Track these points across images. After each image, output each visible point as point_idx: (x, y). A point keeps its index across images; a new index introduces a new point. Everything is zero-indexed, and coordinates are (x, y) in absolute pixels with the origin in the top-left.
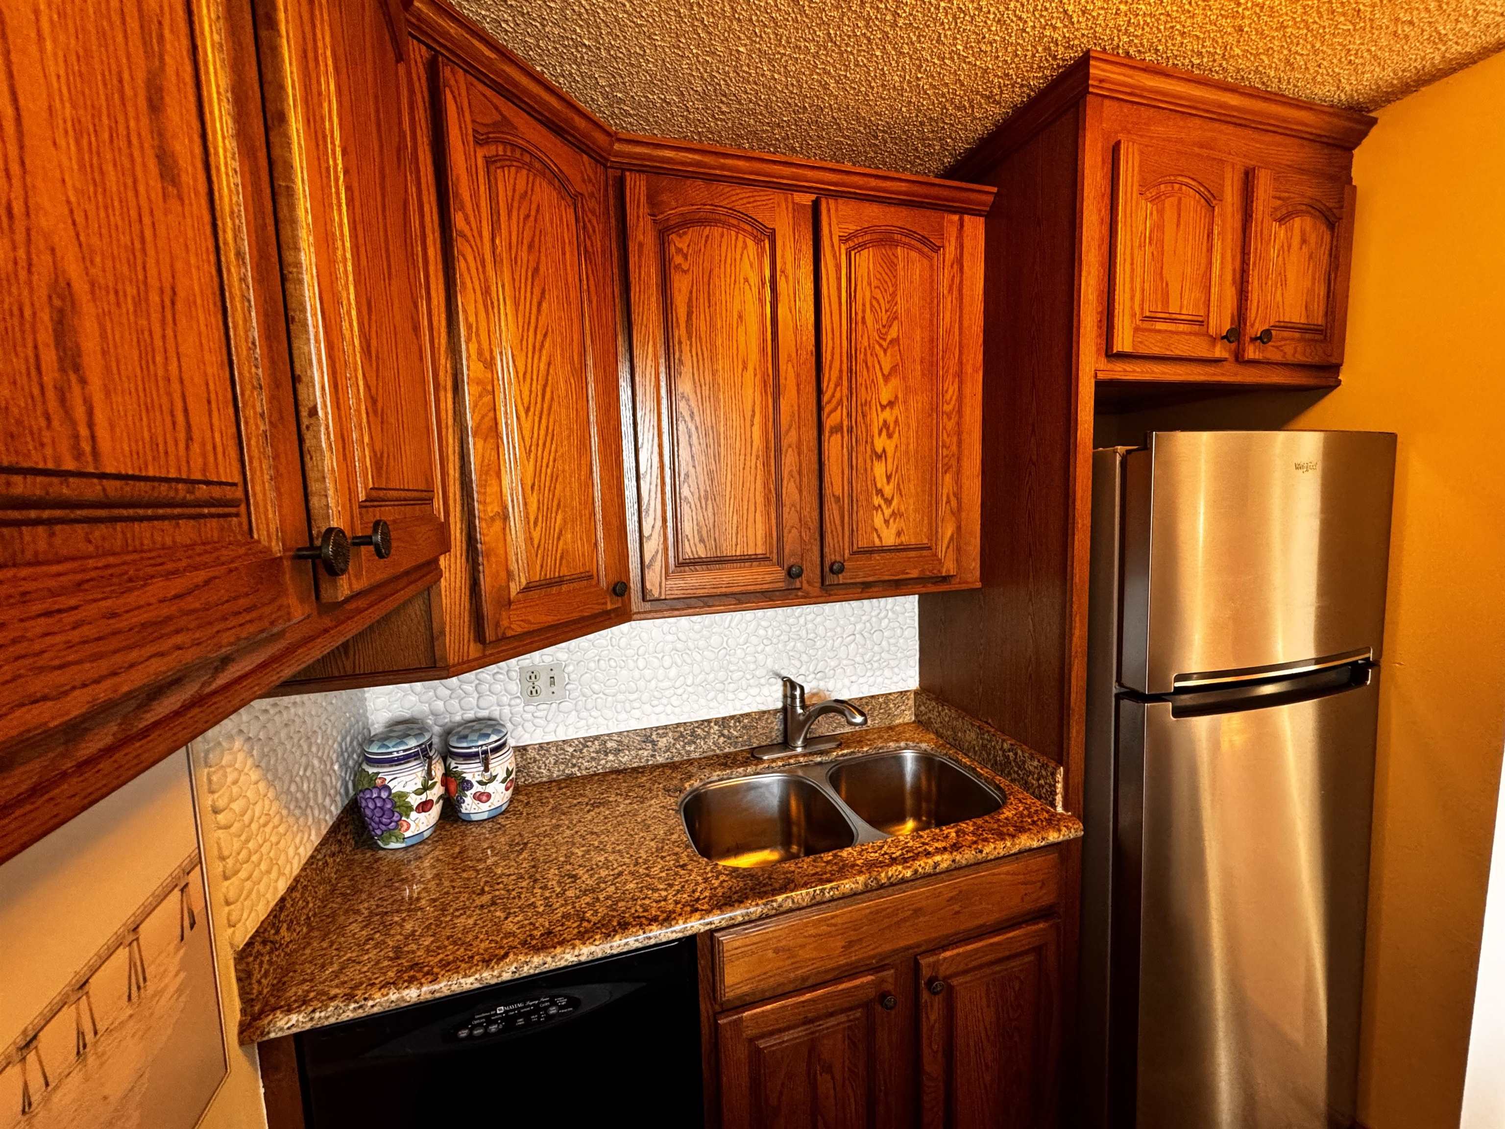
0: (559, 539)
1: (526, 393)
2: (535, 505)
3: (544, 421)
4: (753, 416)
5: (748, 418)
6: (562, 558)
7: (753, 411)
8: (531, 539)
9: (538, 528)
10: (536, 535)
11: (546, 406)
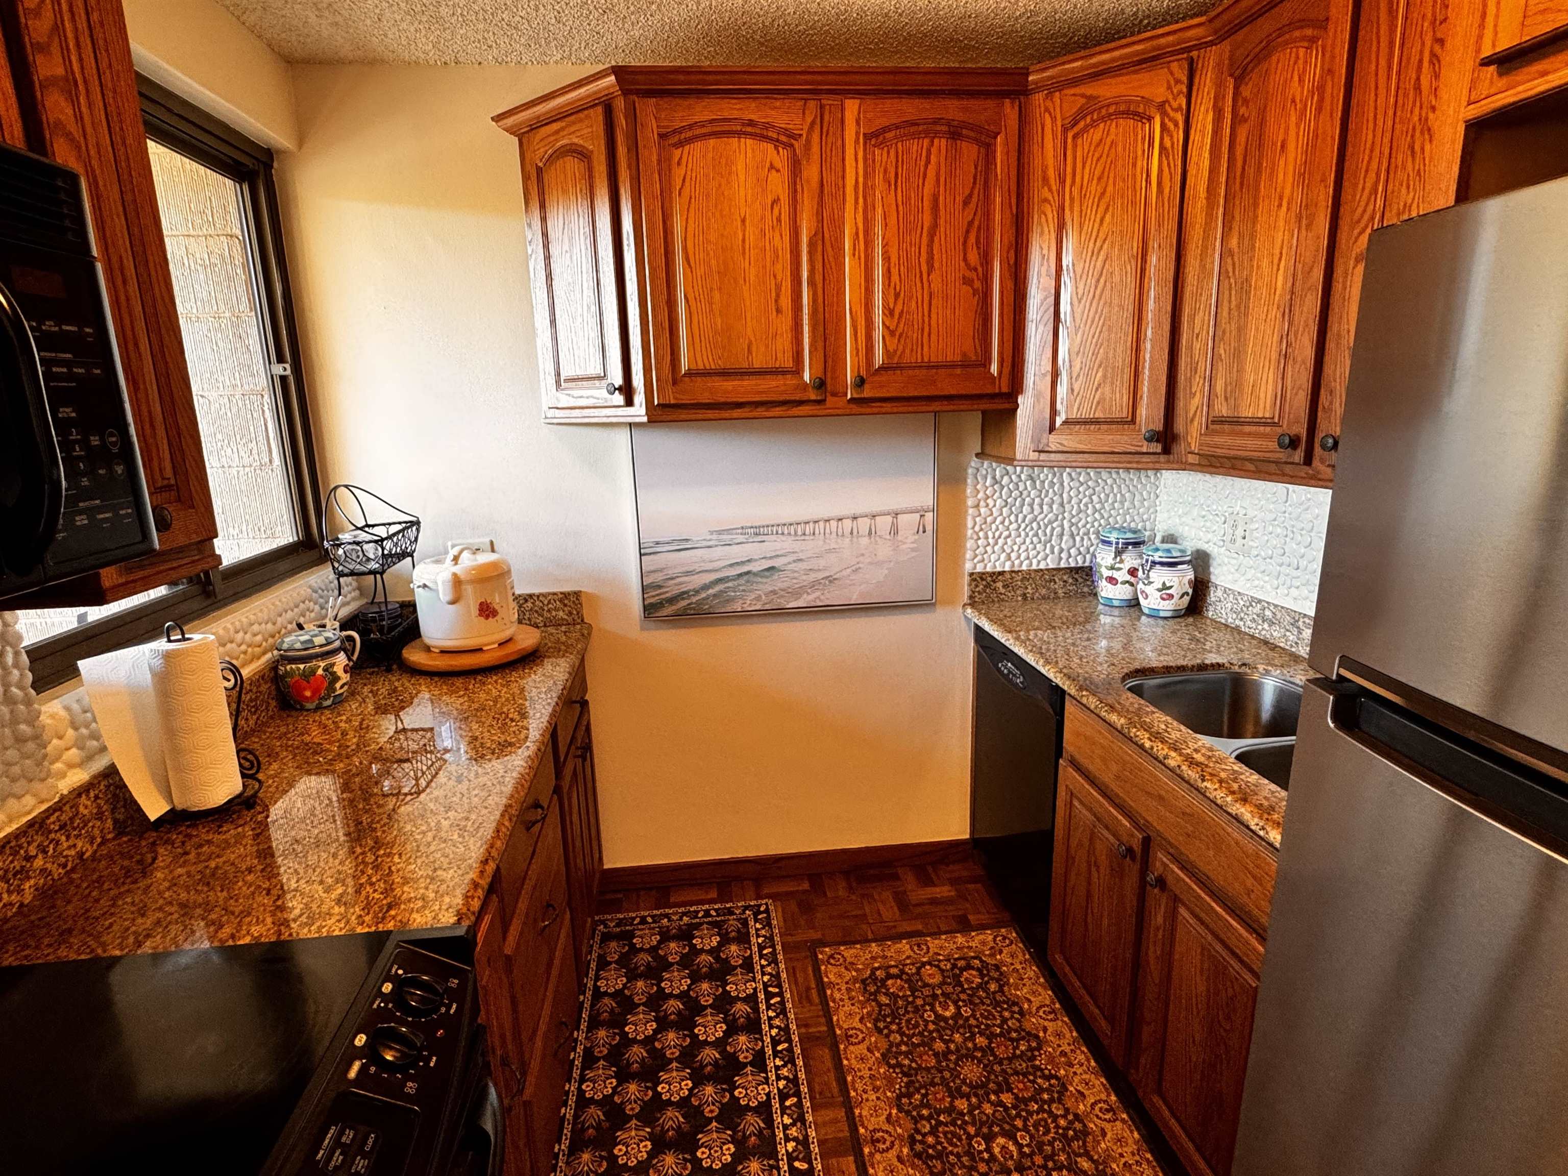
0: (1097, 389)
1: (1081, 286)
2: (1078, 366)
3: (1094, 305)
4: (1280, 259)
5: (1276, 261)
6: (1098, 403)
7: (1281, 253)
8: (1072, 390)
9: (1079, 382)
10: (1076, 387)
11: (1098, 292)
